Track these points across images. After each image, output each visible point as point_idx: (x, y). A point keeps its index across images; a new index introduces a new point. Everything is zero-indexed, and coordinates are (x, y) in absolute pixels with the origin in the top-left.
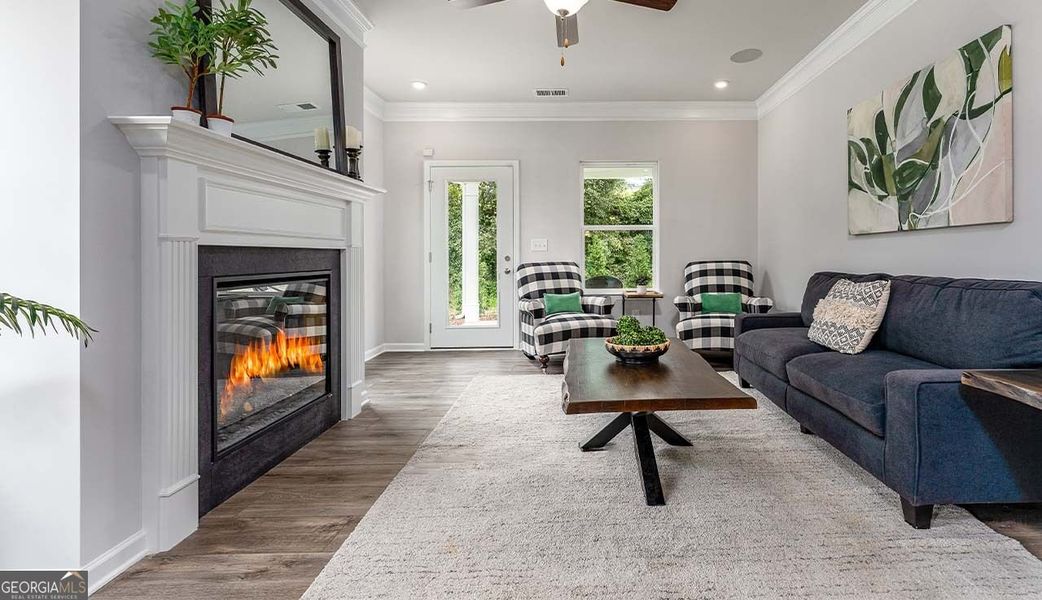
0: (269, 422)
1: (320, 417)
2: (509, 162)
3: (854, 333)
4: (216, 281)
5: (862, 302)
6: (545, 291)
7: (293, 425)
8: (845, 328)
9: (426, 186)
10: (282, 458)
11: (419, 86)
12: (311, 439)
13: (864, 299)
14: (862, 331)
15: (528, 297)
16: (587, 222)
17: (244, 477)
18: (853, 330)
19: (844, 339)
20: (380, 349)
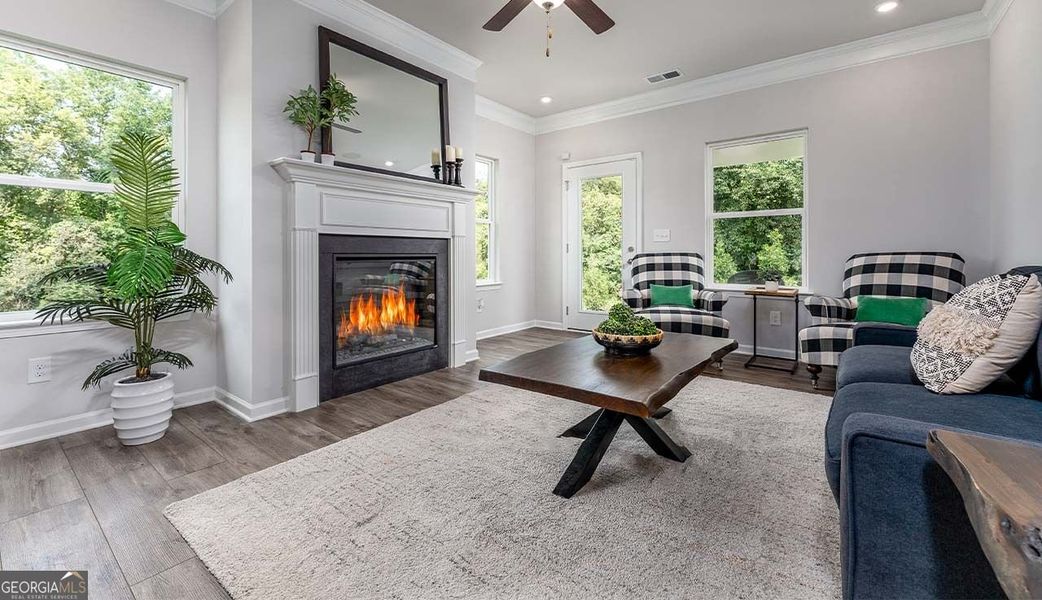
0: (379, 355)
1: (426, 360)
2: (631, 155)
3: (952, 361)
4: (336, 256)
5: (977, 311)
6: (654, 282)
7: (401, 360)
8: (939, 349)
9: (564, 186)
10: (390, 381)
11: (546, 100)
12: (418, 374)
13: (980, 306)
14: (965, 358)
15: (637, 286)
16: (717, 208)
17: (357, 385)
18: (949, 356)
19: (932, 368)
20: (529, 325)
